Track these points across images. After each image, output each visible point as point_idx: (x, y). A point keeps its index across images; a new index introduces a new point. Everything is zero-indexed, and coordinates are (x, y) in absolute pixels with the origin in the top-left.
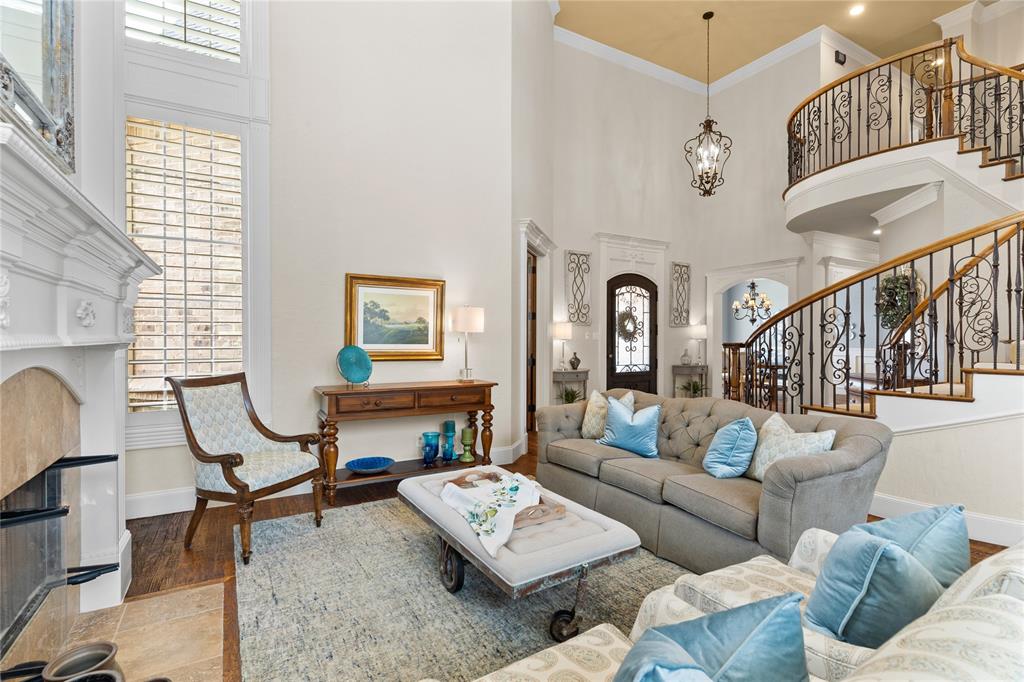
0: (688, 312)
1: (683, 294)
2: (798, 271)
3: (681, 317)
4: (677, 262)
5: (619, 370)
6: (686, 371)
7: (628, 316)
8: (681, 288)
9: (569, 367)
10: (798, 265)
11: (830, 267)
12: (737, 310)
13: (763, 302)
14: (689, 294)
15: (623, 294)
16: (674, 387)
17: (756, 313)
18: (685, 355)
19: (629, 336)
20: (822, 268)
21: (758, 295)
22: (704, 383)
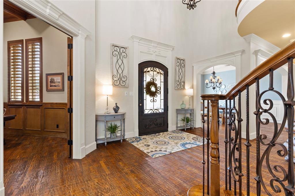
0: (184, 83)
1: (182, 74)
2: (241, 57)
3: (180, 85)
4: (178, 57)
5: (146, 112)
6: (183, 112)
7: (152, 83)
8: (180, 70)
9: (113, 112)
10: (241, 55)
11: (258, 56)
12: (207, 84)
13: (218, 80)
14: (185, 74)
15: (148, 71)
16: (177, 120)
17: (215, 85)
18: (183, 104)
19: (153, 94)
20: (254, 56)
21: (216, 77)
22: (192, 118)
